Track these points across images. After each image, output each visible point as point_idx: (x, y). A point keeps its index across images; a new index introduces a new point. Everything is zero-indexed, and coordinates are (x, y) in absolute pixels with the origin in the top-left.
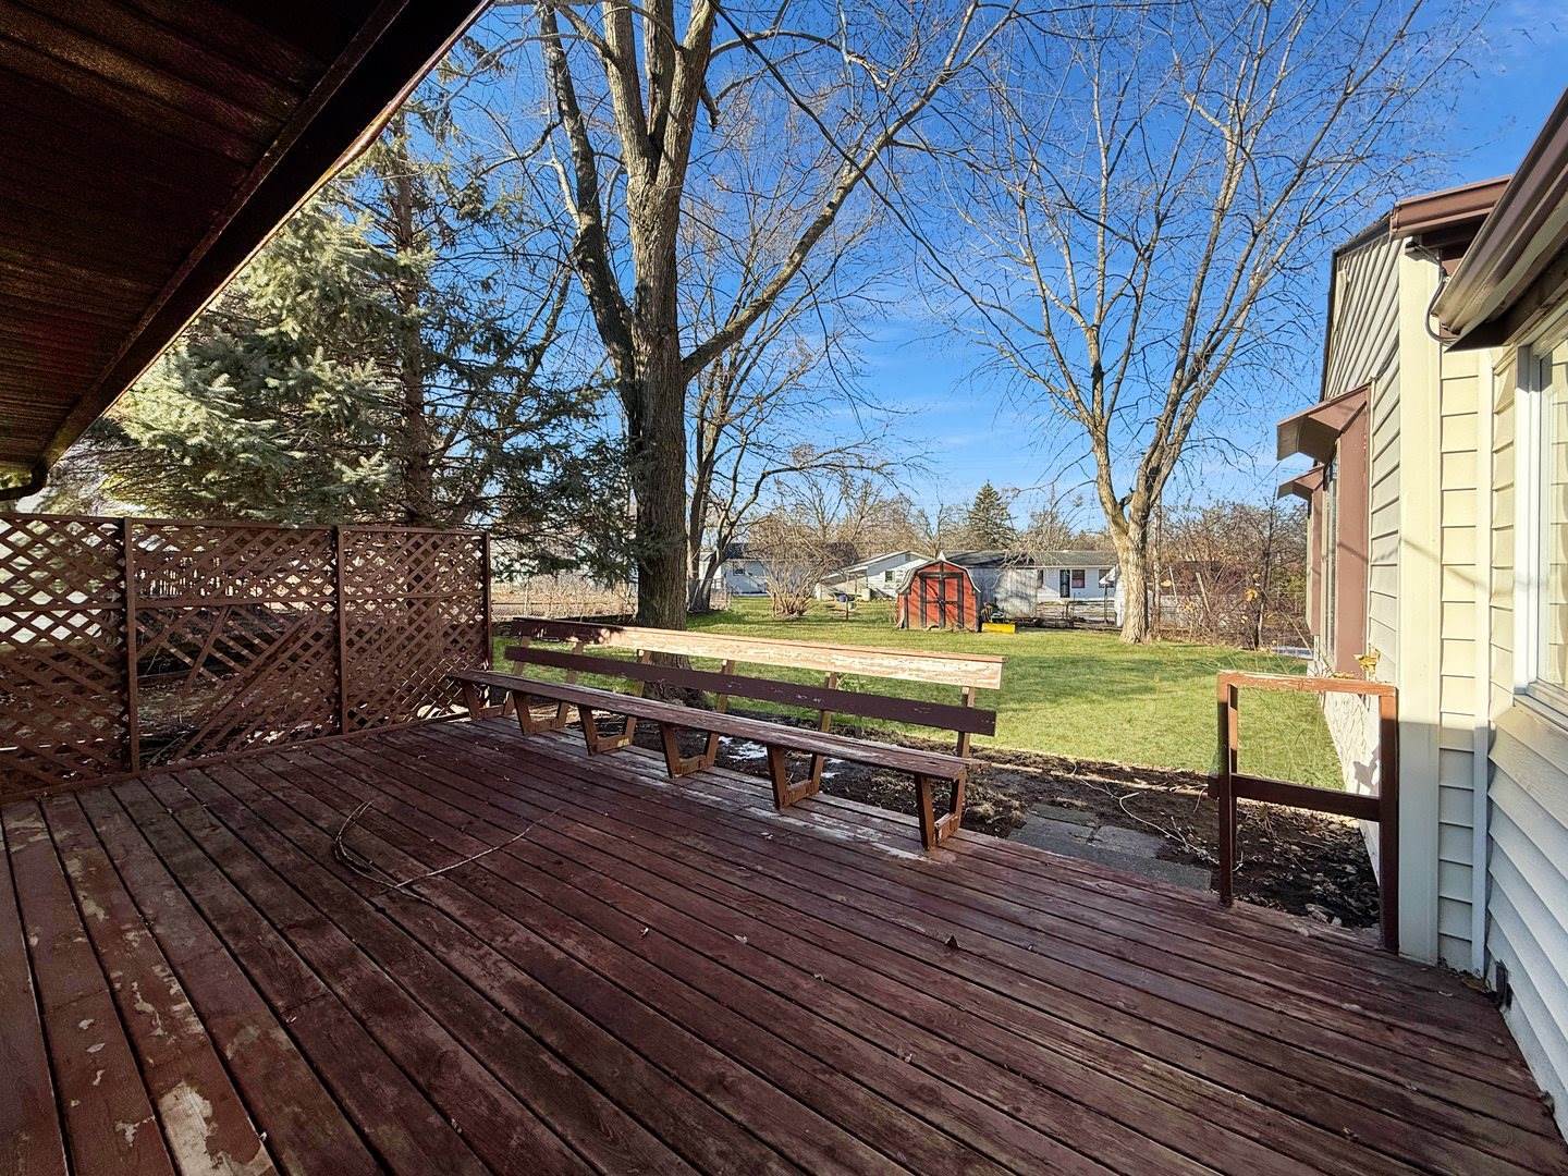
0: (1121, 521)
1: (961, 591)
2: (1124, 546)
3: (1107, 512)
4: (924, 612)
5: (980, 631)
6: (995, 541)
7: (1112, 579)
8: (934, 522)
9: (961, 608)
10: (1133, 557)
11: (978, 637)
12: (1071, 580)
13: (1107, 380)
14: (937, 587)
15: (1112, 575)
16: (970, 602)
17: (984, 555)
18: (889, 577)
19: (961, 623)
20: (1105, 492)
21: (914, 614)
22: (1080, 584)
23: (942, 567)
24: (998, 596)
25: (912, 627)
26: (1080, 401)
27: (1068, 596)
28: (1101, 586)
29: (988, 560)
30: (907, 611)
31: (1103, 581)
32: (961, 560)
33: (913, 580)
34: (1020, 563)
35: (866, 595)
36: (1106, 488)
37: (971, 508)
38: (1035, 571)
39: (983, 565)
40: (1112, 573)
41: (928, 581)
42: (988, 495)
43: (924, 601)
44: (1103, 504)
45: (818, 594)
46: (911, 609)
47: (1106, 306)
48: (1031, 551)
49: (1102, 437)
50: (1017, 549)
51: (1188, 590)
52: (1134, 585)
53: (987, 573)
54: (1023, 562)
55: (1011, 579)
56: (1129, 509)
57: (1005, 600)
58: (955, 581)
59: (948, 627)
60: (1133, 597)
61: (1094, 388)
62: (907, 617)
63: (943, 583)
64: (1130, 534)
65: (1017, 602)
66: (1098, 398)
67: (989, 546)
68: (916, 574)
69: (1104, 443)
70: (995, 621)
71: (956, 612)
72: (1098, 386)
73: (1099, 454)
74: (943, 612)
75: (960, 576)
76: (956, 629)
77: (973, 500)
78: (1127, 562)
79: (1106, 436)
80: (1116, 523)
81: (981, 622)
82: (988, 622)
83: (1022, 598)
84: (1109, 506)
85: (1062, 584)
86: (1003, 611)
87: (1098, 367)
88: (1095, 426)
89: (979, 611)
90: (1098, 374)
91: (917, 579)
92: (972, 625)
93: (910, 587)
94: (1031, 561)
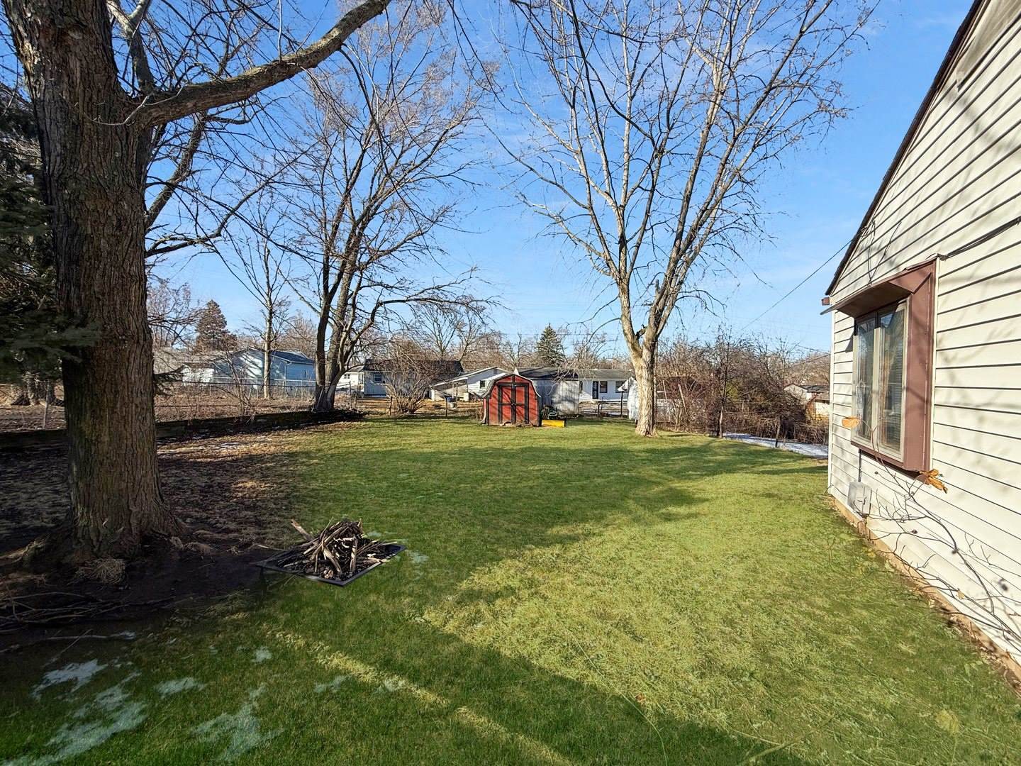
0: (637, 348)
1: (527, 397)
2: (640, 366)
3: (628, 341)
4: (500, 412)
5: (540, 425)
6: (553, 362)
7: (626, 387)
8: (515, 350)
9: (527, 409)
10: (645, 373)
11: (538, 431)
12: (599, 388)
13: (629, 245)
14: (510, 393)
15: (626, 385)
16: (533, 404)
17: (545, 371)
18: (482, 384)
19: (527, 420)
20: (626, 327)
21: (492, 413)
22: (604, 390)
23: (514, 380)
24: (554, 399)
25: (492, 423)
26: (611, 259)
27: (597, 398)
28: (618, 392)
29: (547, 374)
30: (488, 411)
31: (620, 389)
32: (529, 374)
33: (493, 388)
34: (568, 376)
35: (466, 397)
36: (628, 323)
37: (539, 341)
38: (578, 382)
39: (544, 378)
40: (626, 384)
41: (504, 389)
42: (549, 333)
43: (501, 404)
44: (626, 335)
45: (433, 397)
46: (491, 410)
47: (629, 193)
48: (575, 369)
49: (625, 286)
50: (567, 367)
51: (673, 396)
52: (646, 393)
53: (546, 384)
54: (570, 376)
55: (564, 388)
56: (643, 339)
57: (559, 403)
58: (523, 390)
59: (518, 423)
60: (645, 402)
61: (620, 251)
62: (488, 416)
63: (514, 391)
64: (644, 356)
65: (566, 404)
66: (623, 258)
67: (549, 365)
68: (495, 384)
69: (626, 292)
70: (552, 418)
71: (523, 412)
72: (623, 250)
73: (624, 298)
74: (514, 412)
75: (526, 385)
76: (523, 424)
77: (540, 336)
78: (641, 377)
79: (628, 286)
80: (634, 349)
81: (541, 418)
82: (546, 419)
83: (569, 401)
84: (629, 336)
85: (594, 390)
86: (557, 410)
87: (623, 236)
88: (620, 279)
89: (540, 411)
90: (623, 242)
91: (496, 387)
92: (535, 421)
93: (490, 394)
94: (576, 375)
